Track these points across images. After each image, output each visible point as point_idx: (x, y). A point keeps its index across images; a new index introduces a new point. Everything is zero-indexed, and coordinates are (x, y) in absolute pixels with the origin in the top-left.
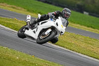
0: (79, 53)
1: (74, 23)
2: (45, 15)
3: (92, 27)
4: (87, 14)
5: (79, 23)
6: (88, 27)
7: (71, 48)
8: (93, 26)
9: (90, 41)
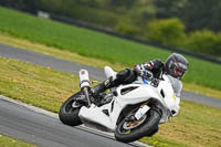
0: (28, 103)
1: (17, 36)
2: (129, 71)
3: (56, 46)
4: (46, 16)
5: (26, 38)
6: (48, 45)
7: (12, 92)
8: (59, 44)
9: (52, 76)
